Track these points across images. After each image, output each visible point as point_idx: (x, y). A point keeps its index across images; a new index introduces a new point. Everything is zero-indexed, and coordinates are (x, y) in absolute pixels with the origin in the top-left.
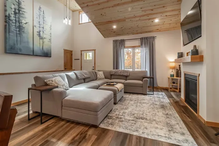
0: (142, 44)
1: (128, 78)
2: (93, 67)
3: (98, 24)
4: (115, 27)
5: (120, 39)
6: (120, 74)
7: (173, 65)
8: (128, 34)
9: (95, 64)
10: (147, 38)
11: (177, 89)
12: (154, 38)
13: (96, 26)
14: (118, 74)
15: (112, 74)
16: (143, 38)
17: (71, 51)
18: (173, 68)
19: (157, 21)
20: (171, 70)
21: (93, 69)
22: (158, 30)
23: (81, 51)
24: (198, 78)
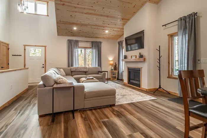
0: (92, 46)
1: (87, 73)
2: (43, 65)
3: (62, 22)
4: (75, 28)
5: (74, 39)
6: (80, 70)
7: (112, 62)
8: (82, 36)
9: (45, 61)
10: (96, 42)
11: (115, 78)
12: (101, 43)
13: (57, 23)
14: (79, 71)
15: (73, 70)
16: (94, 42)
17: (8, 45)
18: (112, 65)
19: (107, 32)
20: (111, 66)
21: (43, 67)
22: (104, 38)
23: (25, 46)
24: (141, 69)
